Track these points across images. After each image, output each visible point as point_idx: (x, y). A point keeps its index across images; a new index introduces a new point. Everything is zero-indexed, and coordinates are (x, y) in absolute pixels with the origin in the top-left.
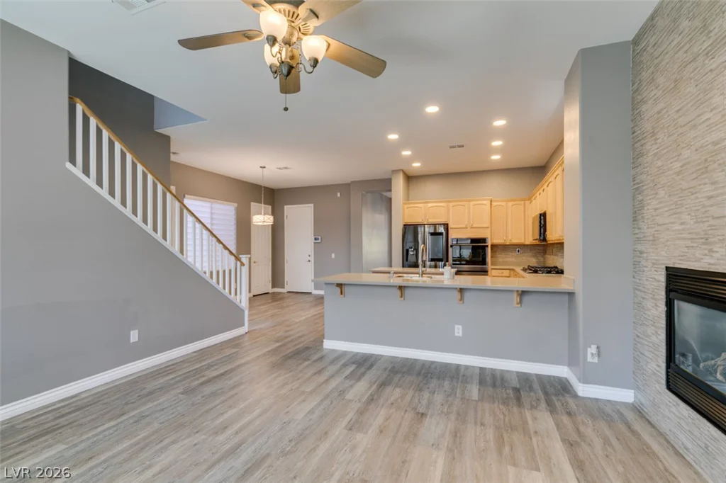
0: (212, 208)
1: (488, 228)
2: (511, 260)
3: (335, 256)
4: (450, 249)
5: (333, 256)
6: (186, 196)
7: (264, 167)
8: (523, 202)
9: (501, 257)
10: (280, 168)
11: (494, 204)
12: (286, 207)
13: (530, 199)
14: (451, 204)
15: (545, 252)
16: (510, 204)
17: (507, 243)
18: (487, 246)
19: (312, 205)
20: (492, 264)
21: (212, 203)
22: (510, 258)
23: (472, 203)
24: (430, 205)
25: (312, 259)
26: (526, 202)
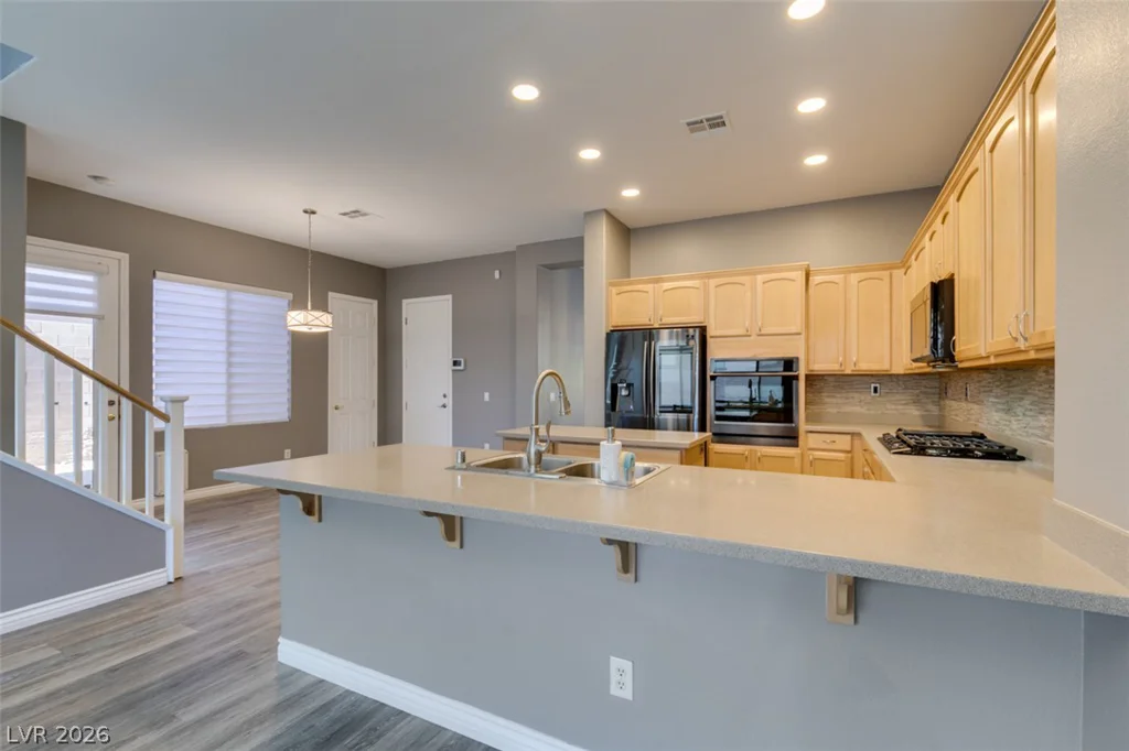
0: (229, 301)
1: (799, 334)
2: (857, 409)
3: (490, 396)
4: (710, 385)
5: (487, 396)
6: (158, 273)
7: (314, 213)
8: (887, 273)
9: (833, 404)
10: (345, 214)
11: (815, 279)
12: (405, 302)
13: (905, 265)
14: (713, 282)
15: (943, 393)
16: (854, 278)
17: (848, 372)
18: (796, 378)
19: (450, 297)
20: (808, 420)
21: (229, 291)
22: (856, 404)
23: (760, 278)
24: (667, 285)
25: (449, 401)
26: (895, 272)
